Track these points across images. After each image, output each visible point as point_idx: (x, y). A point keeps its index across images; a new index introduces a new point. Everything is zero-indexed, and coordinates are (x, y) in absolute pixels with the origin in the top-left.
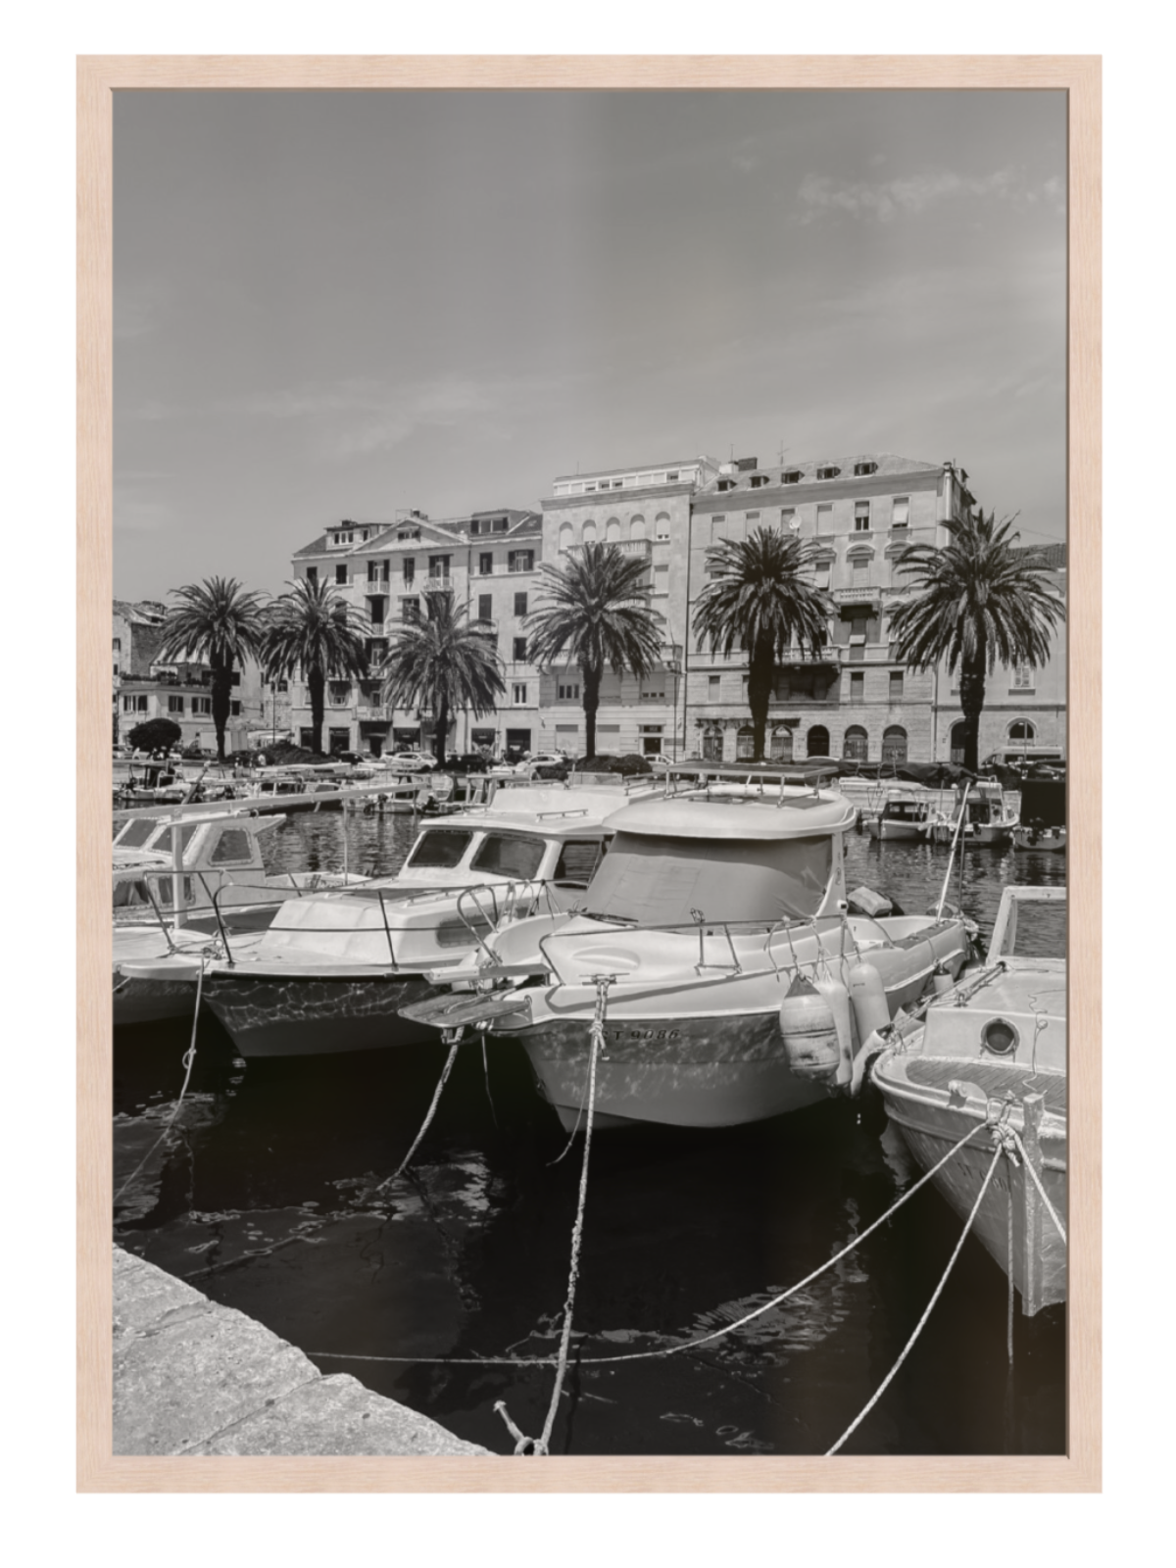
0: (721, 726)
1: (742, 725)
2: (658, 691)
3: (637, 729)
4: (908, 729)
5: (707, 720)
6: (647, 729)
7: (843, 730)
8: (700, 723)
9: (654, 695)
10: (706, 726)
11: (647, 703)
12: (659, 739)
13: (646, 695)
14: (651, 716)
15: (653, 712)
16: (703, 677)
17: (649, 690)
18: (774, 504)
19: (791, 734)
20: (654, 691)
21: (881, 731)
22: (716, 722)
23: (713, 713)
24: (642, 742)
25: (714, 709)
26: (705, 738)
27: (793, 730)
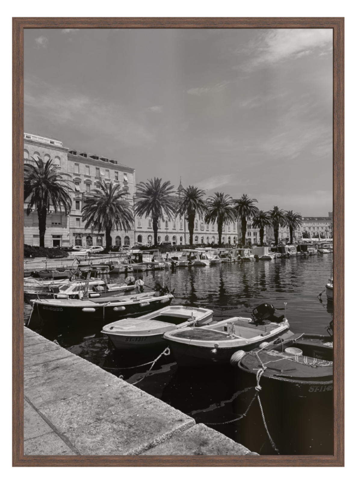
0: (81, 236)
1: (88, 235)
2: (58, 222)
3: (52, 236)
4: (130, 237)
5: (77, 234)
6: (54, 236)
7: (115, 237)
8: (74, 234)
9: (56, 224)
10: (76, 236)
11: (55, 226)
12: (59, 241)
13: (53, 223)
14: (57, 232)
15: (58, 230)
16: (75, 218)
17: (55, 222)
18: (94, 165)
19: (102, 238)
20: (56, 222)
21: (124, 238)
22: (79, 234)
23: (78, 231)
24: (52, 241)
25: (79, 230)
26: (76, 240)
27: (103, 237)
